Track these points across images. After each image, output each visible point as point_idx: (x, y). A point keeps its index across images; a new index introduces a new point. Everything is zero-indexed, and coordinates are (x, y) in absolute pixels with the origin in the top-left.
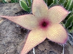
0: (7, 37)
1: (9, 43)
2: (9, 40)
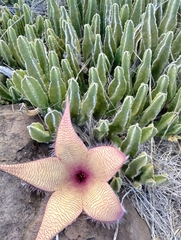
0: (3, 213)
1: (9, 225)
2: (7, 219)
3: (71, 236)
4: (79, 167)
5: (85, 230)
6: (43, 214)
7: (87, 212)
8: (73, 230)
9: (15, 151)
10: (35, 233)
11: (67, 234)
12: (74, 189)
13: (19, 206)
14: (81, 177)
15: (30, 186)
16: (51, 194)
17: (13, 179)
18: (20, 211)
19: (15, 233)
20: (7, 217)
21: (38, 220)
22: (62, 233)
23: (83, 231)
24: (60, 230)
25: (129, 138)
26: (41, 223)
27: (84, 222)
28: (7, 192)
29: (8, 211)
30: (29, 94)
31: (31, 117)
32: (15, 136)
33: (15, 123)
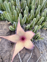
0: (5, 48)
1: (6, 51)
3: (22, 52)
4: (22, 37)
5: (25, 51)
6: (15, 48)
7: (25, 47)
8: (22, 51)
9: (6, 33)
10: (13, 52)
11: (21, 52)
12: (22, 42)
13: (9, 46)
14: (23, 39)
15: (11, 42)
16: (16, 43)
17: (6, 40)
18: (9, 47)
19: (8, 53)
20: (6, 49)
22: (20, 52)
24: (19, 51)
25: (35, 29)
26: (14, 50)
28: (5, 43)
29: (6, 47)
31: (9, 24)
32: (5, 29)
33: (5, 26)
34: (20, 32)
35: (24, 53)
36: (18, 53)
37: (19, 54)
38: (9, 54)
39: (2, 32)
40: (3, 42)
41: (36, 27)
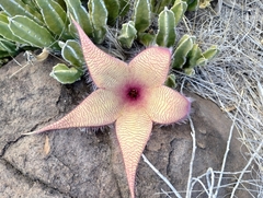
0: (81, 164)
1: (94, 171)
2: (89, 167)
3: (154, 148)
4: (127, 86)
5: (164, 136)
6: (119, 144)
7: (157, 121)
8: (154, 142)
9: (53, 105)
10: (122, 163)
11: (150, 148)
12: (133, 108)
13: (92, 150)
14: (133, 94)
15: (91, 128)
16: (114, 124)
17: (70, 131)
18: (96, 154)
19: (104, 173)
20: (88, 165)
21: (117, 152)
22: (146, 150)
23: (163, 138)
24: (142, 149)
25: (162, 29)
26: (121, 153)
27: (159, 131)
28: (74, 145)
29: (84, 159)
30: (26, 36)
31: (44, 62)
32: (42, 91)
33: (33, 77)
34: (107, 73)
35: (164, 146)
36: (142, 159)
37: (146, 160)
38: (109, 179)
39: (35, 109)
40: (62, 148)
41: (163, 18)
